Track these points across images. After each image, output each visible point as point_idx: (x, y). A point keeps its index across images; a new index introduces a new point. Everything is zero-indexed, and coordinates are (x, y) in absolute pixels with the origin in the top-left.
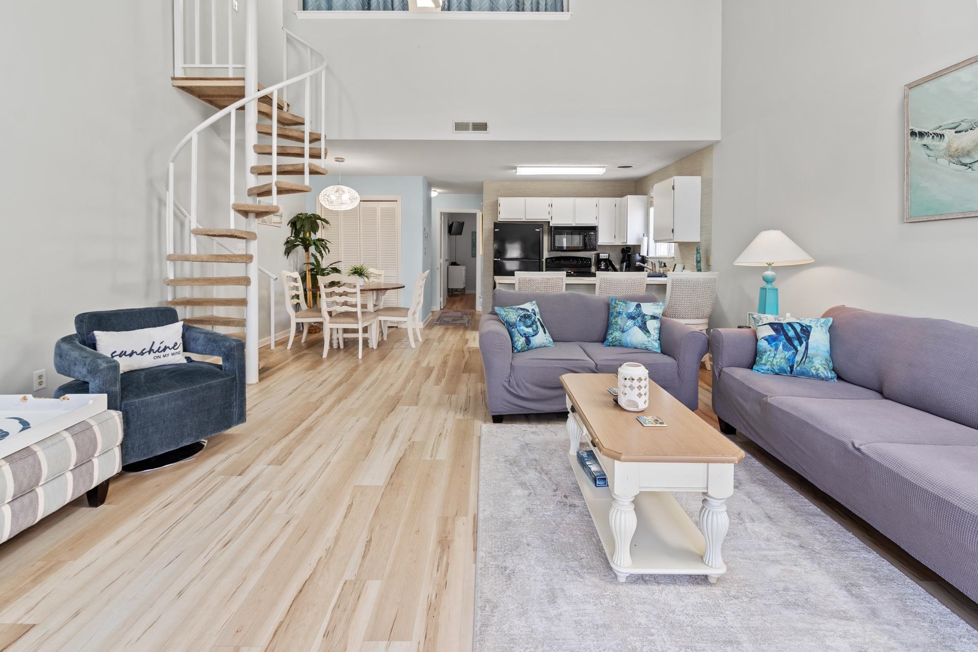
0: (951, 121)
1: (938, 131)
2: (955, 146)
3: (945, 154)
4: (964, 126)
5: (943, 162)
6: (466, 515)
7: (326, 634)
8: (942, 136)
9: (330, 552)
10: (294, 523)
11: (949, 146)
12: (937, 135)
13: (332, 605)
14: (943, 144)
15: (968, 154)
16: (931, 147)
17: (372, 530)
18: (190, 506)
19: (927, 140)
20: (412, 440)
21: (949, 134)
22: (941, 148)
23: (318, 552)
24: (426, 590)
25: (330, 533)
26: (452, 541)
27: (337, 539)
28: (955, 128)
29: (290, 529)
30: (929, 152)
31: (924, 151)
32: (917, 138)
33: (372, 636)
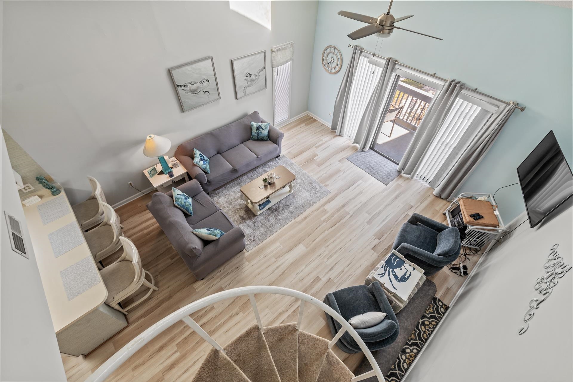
0: (189, 82)
1: (185, 85)
2: (192, 89)
3: (190, 91)
4: (192, 83)
5: (190, 93)
6: (295, 221)
7: (333, 217)
8: (187, 86)
9: (324, 232)
10: (326, 245)
11: (190, 89)
12: (186, 86)
13: (330, 220)
14: (188, 89)
15: (196, 90)
16: (185, 90)
17: (314, 231)
18: (345, 270)
19: (183, 88)
20: (276, 260)
21: (189, 85)
22: (188, 90)
23: (327, 233)
24: (316, 213)
25: (322, 236)
26: (304, 217)
27: (321, 234)
28: (190, 84)
29: (328, 244)
30: (185, 91)
31: (183, 91)
32: (180, 87)
33: (328, 212)
